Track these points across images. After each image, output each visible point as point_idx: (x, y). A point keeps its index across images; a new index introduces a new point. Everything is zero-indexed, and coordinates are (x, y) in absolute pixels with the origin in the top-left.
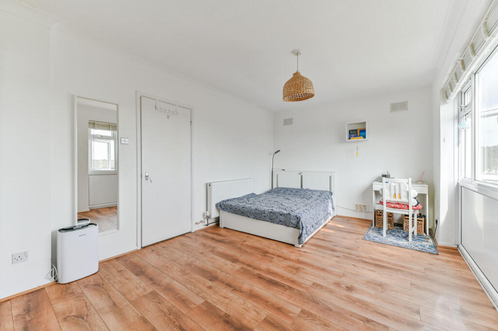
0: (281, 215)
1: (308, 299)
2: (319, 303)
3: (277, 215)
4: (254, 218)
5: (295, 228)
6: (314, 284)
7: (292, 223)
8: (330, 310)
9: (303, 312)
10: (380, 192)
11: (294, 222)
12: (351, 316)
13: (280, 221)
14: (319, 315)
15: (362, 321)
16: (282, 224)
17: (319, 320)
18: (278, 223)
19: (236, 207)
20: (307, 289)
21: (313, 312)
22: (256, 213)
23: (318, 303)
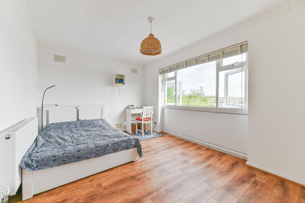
0: (123, 142)
3: (120, 143)
4: (96, 157)
5: (134, 147)
7: (133, 145)
10: (141, 114)
11: (133, 143)
13: (123, 147)
16: (124, 150)
18: (121, 150)
19: (65, 155)
22: (98, 151)
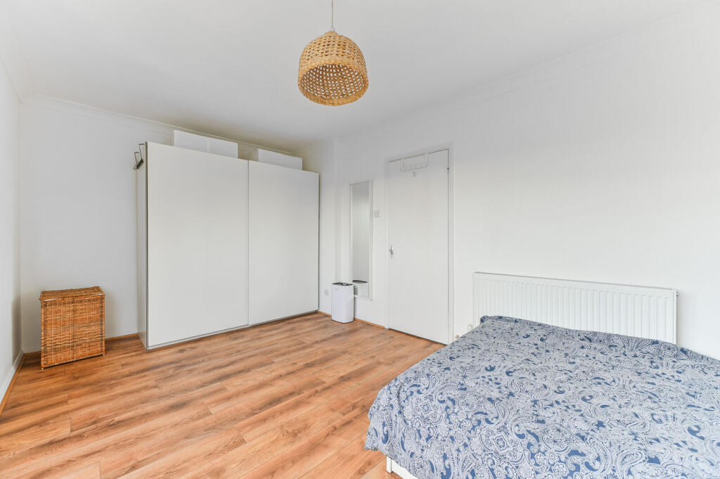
1: (221, 424)
2: (205, 433)
6: (243, 442)
8: (187, 438)
9: (209, 414)
12: (158, 454)
14: (191, 425)
15: (141, 461)
17: (186, 423)
20: (239, 430)
21: (201, 421)
23: (206, 430)
